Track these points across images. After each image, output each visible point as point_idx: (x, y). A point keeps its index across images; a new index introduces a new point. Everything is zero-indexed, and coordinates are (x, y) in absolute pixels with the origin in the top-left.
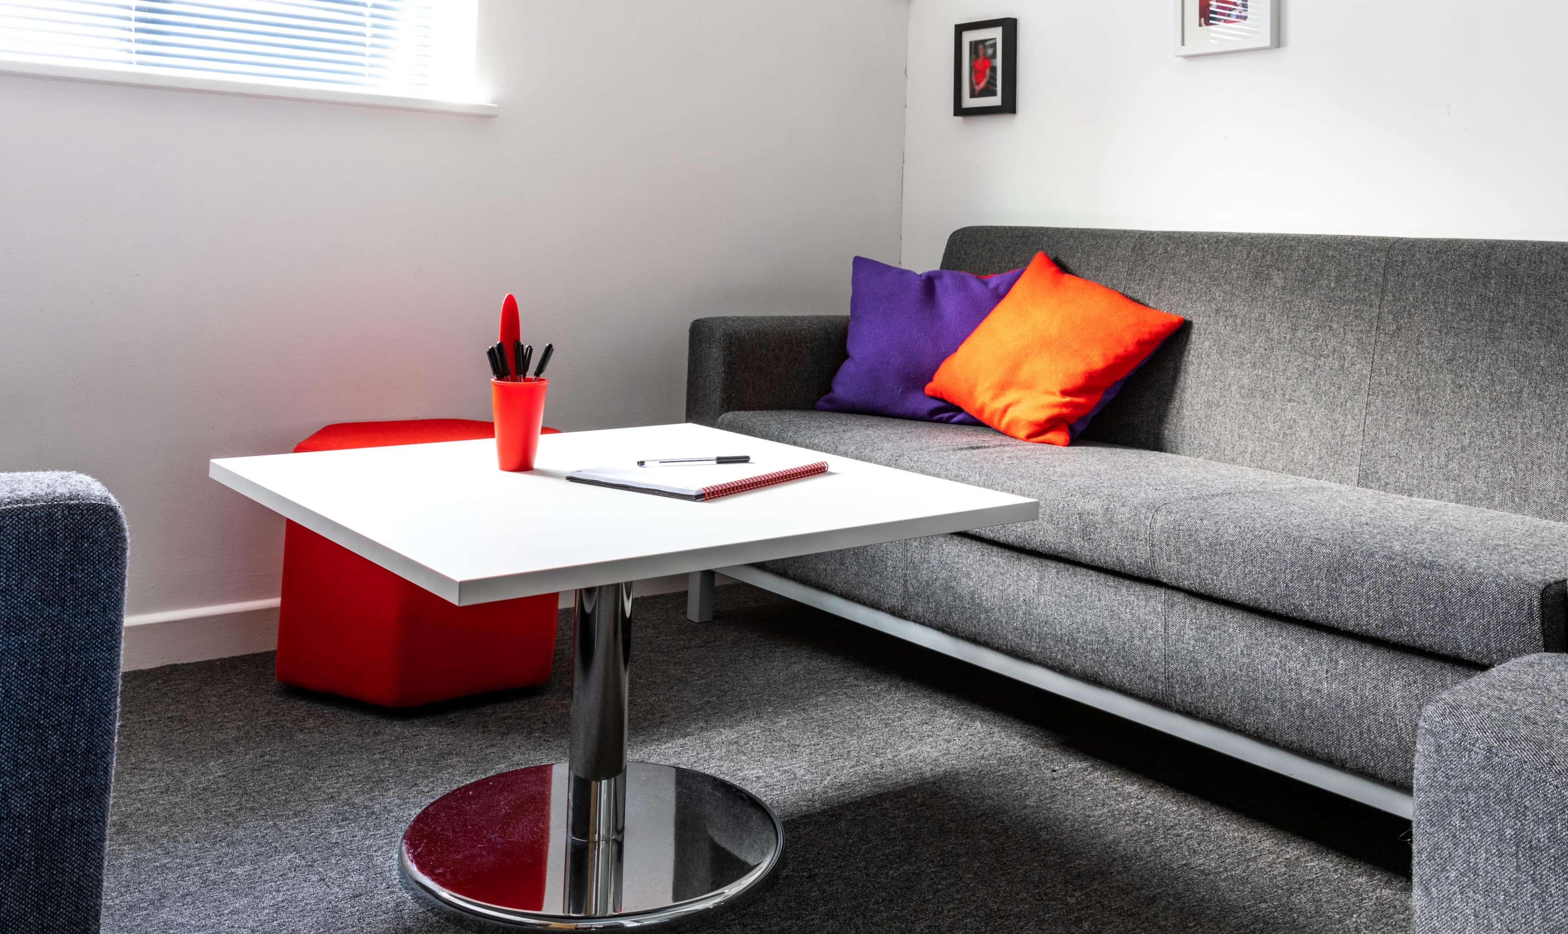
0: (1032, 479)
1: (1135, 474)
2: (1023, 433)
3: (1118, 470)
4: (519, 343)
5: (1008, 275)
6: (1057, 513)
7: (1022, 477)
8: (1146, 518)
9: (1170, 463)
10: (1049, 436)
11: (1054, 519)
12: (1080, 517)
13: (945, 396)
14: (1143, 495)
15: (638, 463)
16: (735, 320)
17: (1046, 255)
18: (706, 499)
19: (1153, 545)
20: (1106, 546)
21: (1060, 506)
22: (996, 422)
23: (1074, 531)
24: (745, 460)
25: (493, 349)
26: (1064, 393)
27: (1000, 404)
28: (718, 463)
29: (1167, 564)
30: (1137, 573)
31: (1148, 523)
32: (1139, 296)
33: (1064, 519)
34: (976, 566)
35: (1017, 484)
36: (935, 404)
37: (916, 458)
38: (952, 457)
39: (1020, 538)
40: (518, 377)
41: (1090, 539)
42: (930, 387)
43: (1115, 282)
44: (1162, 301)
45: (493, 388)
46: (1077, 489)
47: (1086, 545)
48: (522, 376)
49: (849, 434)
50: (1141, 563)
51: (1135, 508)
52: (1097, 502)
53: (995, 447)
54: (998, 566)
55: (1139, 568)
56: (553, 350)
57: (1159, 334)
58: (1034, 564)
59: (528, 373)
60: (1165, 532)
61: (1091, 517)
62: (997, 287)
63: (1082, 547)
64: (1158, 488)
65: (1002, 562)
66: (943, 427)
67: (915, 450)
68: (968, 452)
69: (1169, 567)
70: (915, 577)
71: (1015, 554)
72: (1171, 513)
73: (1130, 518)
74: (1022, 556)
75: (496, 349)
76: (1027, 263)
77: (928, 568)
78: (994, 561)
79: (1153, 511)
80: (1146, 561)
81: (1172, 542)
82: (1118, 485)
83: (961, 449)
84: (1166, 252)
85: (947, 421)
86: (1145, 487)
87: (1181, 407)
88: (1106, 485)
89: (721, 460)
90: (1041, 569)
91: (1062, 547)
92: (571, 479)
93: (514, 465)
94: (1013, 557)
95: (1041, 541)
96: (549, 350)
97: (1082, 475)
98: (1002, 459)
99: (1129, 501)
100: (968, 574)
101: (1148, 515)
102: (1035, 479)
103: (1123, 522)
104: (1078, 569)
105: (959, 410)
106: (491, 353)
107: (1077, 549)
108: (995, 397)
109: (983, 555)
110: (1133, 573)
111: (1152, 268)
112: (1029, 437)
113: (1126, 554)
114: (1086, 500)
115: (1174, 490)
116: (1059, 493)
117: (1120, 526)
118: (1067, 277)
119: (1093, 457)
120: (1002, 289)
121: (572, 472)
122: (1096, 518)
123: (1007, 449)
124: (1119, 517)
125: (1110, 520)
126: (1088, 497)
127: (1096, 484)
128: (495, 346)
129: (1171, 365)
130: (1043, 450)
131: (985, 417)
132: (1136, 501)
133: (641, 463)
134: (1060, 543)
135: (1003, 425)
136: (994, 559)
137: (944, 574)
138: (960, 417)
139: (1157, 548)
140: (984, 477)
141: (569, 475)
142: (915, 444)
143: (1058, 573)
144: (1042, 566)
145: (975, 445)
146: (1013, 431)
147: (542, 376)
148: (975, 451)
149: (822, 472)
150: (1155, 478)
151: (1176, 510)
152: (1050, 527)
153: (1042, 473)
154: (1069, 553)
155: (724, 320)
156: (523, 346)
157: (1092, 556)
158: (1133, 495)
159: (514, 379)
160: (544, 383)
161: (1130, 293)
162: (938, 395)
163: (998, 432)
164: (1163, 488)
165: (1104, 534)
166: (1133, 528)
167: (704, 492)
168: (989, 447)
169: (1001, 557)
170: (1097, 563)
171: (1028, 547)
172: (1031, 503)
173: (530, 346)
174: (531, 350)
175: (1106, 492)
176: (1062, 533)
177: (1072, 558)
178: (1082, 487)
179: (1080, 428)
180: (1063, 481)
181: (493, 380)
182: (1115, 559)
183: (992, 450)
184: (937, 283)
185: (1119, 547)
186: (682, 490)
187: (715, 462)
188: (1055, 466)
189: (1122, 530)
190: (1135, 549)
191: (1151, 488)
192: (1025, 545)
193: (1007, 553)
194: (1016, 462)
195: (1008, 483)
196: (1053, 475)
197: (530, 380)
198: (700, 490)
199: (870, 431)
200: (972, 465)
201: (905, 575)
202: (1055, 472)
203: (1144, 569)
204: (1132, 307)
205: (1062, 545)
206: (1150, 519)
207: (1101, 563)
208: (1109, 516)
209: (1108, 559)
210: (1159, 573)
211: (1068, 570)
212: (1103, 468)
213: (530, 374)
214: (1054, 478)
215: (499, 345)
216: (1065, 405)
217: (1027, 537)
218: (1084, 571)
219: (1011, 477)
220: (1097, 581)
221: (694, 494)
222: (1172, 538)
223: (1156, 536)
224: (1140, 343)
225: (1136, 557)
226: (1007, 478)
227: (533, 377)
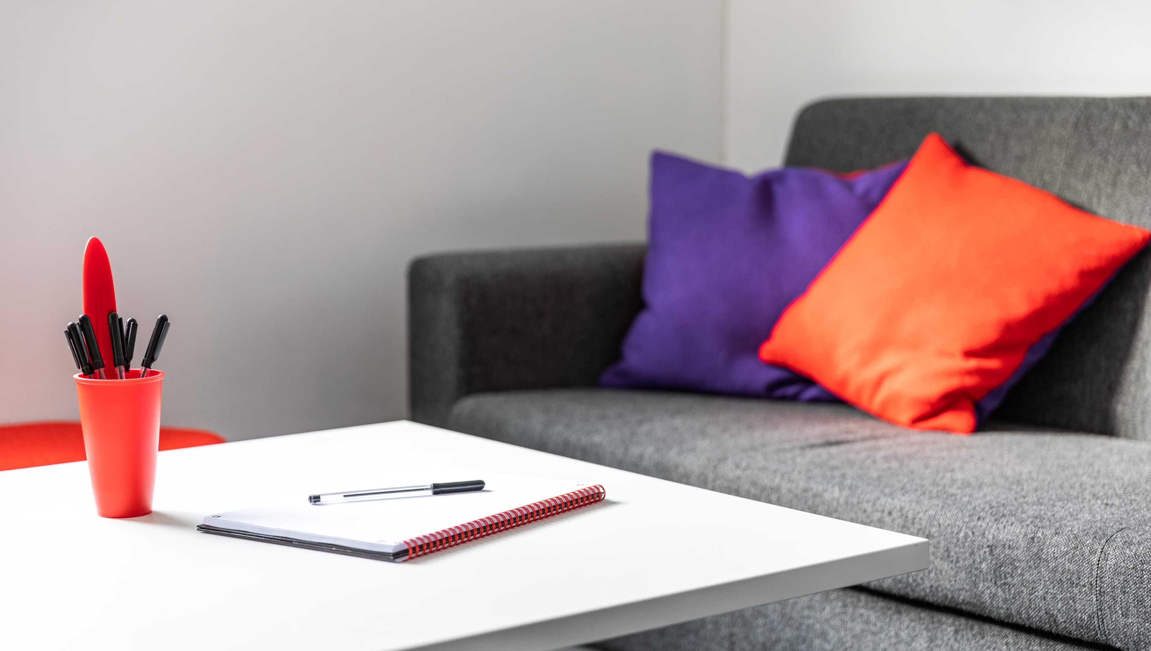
0: (919, 493)
1: (1074, 479)
2: (906, 415)
3: (1048, 473)
4: (115, 316)
5: (884, 172)
6: (956, 545)
7: (904, 490)
8: (1092, 552)
9: (1125, 456)
10: (946, 419)
11: (952, 554)
12: (991, 551)
13: (791, 362)
14: (1087, 516)
15: (310, 498)
16: (474, 256)
17: (942, 140)
18: (411, 558)
19: (1101, 593)
20: (1031, 594)
21: (962, 535)
22: (864, 401)
23: (981, 572)
24: (477, 486)
25: (73, 327)
26: (969, 354)
27: (871, 372)
28: (435, 493)
29: (1122, 621)
30: (1075, 634)
31: (1095, 560)
32: (1083, 199)
33: (967, 555)
34: (836, 622)
35: (896, 501)
36: (774, 374)
37: (744, 464)
38: (799, 460)
39: (900, 581)
40: (117, 370)
41: (1005, 584)
42: (768, 350)
43: (1047, 177)
44: (1117, 206)
45: (77, 389)
46: (987, 509)
47: (1000, 593)
48: (123, 368)
49: (646, 427)
50: (1082, 620)
51: (1076, 537)
52: (1017, 529)
53: (864, 439)
54: (867, 622)
55: (1079, 627)
56: (168, 325)
57: (1114, 259)
58: (920, 619)
59: (132, 363)
60: (1120, 574)
61: (1007, 551)
62: (867, 192)
63: (993, 596)
64: (1110, 502)
65: (873, 617)
66: (787, 408)
67: (744, 450)
68: (824, 452)
69: (1125, 625)
70: (747, 638)
71: (893, 605)
72: (1131, 543)
73: (1067, 553)
74: (903, 608)
75: (78, 327)
76: (912, 152)
77: (765, 625)
78: (861, 615)
79: (1103, 541)
80: (1090, 616)
81: (1132, 588)
82: (1050, 500)
83: (812, 446)
84: (1126, 127)
85: (794, 399)
86: (1090, 501)
87: (1143, 369)
88: (1030, 499)
89: (439, 489)
90: (930, 626)
91: (963, 596)
92: (206, 529)
93: (121, 508)
94: (889, 609)
95: (932, 587)
96: (163, 323)
97: (994, 484)
98: (874, 462)
99: (1066, 526)
100: (823, 635)
101: (1095, 547)
102: (924, 493)
103: (1056, 558)
104: (986, 627)
105: (808, 381)
106: (71, 333)
107: (986, 598)
108: (865, 362)
109: (845, 606)
110: (1070, 633)
111: (1104, 155)
112: (917, 421)
113: (1059, 605)
114: (1001, 526)
115: (1135, 506)
116: (960, 514)
117: (1052, 565)
118: (973, 174)
119: (1010, 451)
120: (875, 195)
121: (207, 518)
122: (1016, 552)
123: (882, 443)
124: (1051, 551)
125: (1037, 556)
126: (1004, 520)
127: (1016, 499)
128: (77, 322)
129: (1129, 305)
130: (934, 443)
131: (849, 393)
132: (1078, 527)
133: (315, 499)
134: (959, 590)
135: (876, 404)
136: (862, 611)
137: (789, 633)
138: (811, 392)
139: (1107, 598)
140: (846, 492)
141: (201, 523)
142: (744, 440)
143: (956, 632)
144: (933, 623)
145: (833, 439)
146: (891, 413)
147: (154, 367)
148: (834, 450)
149: (596, 502)
150: (1104, 485)
151: (1139, 538)
152: (946, 566)
153: (935, 483)
154: (974, 605)
155: (456, 258)
156: (120, 320)
157: (1007, 609)
158: (1071, 516)
159: (111, 375)
160: (157, 379)
161: (1069, 195)
162: (779, 360)
163: (867, 414)
164: (1117, 502)
165: (1027, 576)
166: (1072, 567)
167: (406, 547)
168: (854, 441)
169: (872, 608)
170: (1016, 619)
171: (912, 595)
172: (916, 545)
173: (133, 320)
174: (135, 325)
175: (1031, 513)
176: (963, 575)
177: (978, 611)
178: (994, 504)
179: (991, 405)
180: (965, 495)
181: (76, 376)
182: (1042, 613)
183: (858, 446)
184: (779, 190)
185: (1049, 597)
186: (373, 545)
187: (430, 492)
188: (953, 471)
189: (1054, 570)
190: (1074, 599)
191: (1099, 502)
192: (908, 593)
193: (881, 604)
194: (895, 465)
195: (883, 501)
196: (951, 486)
197: (136, 374)
198: (401, 544)
199: (678, 422)
200: (829, 473)
201: (732, 635)
202: (954, 481)
203: (1087, 628)
204: (1072, 217)
205: (963, 593)
206: (1098, 553)
207: (1022, 618)
208: (1035, 550)
209: (1032, 613)
210: (1109, 634)
211: (972, 628)
212: (1025, 470)
213: (136, 365)
214: (953, 491)
215: (83, 320)
216: (970, 372)
217: (911, 580)
218: (996, 629)
219: (887, 491)
220: (1015, 644)
221: (390, 551)
222: (1131, 583)
223: (1106, 579)
224: (1085, 275)
225: (1075, 610)
226: (882, 492)
227: (142, 369)
